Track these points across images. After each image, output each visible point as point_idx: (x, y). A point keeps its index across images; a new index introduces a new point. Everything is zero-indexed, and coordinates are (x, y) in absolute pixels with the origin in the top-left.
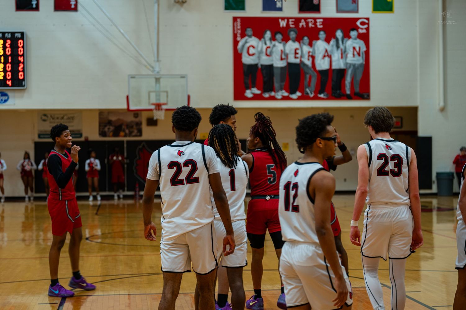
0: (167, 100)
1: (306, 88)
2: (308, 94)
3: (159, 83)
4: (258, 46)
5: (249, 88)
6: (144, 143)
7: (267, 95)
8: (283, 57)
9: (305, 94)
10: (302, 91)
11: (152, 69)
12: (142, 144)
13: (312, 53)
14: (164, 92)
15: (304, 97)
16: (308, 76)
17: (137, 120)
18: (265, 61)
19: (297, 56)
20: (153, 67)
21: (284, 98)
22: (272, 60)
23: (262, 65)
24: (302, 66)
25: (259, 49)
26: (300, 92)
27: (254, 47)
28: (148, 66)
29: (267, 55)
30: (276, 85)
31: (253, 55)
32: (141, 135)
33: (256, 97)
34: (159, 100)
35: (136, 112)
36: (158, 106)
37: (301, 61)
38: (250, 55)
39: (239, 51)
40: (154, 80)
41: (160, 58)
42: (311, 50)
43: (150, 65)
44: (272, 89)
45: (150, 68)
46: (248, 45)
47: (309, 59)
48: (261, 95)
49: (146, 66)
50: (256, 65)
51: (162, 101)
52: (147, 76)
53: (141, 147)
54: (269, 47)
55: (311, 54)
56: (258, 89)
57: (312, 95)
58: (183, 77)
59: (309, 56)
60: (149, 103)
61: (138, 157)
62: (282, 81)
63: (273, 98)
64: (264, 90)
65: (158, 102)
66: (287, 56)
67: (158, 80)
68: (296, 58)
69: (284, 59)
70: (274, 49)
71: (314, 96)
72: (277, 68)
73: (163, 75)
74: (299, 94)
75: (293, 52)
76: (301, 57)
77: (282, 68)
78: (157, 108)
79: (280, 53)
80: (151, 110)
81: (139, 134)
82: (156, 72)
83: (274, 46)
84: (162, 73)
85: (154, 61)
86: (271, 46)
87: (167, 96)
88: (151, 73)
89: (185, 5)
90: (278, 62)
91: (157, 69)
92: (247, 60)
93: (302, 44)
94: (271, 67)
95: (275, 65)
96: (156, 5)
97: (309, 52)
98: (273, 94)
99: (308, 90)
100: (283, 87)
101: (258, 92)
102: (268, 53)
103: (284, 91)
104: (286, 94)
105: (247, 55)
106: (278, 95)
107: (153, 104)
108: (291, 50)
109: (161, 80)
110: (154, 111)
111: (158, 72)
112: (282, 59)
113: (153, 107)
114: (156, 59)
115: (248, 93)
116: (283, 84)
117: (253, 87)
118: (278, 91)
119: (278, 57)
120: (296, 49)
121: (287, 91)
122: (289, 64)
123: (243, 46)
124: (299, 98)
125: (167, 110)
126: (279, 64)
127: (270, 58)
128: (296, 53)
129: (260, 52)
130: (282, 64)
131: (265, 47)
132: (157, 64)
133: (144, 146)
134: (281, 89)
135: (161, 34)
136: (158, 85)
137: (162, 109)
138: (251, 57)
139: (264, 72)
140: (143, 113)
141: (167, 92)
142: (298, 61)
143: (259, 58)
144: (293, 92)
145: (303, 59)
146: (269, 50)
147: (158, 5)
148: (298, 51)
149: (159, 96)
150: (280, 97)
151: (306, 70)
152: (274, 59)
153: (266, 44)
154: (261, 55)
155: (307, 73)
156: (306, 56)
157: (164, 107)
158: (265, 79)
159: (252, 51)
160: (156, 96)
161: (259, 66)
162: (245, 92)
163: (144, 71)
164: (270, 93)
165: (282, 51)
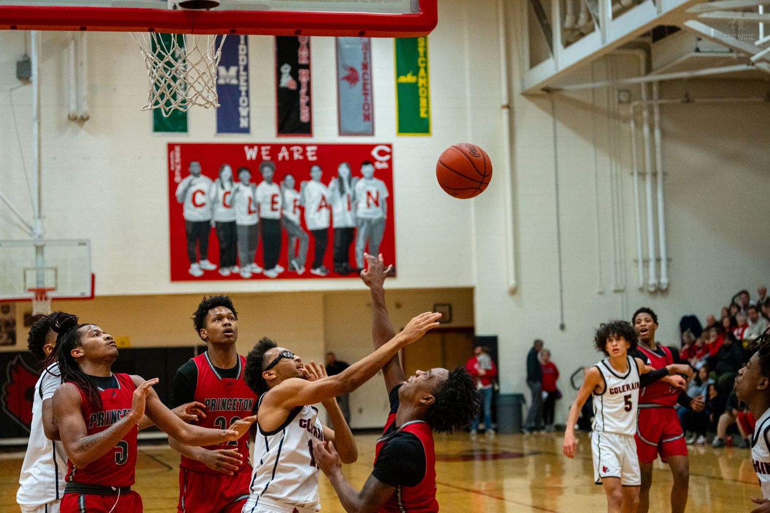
0: (56, 284)
1: (291, 259)
2: (294, 268)
3: (43, 254)
4: (210, 191)
5: (196, 260)
6: (20, 356)
7: (226, 272)
8: (253, 208)
9: (289, 270)
10: (285, 264)
11: (29, 231)
12: (16, 358)
13: (300, 201)
14: (52, 268)
15: (289, 275)
16: (294, 240)
17: (7, 317)
18: (222, 215)
19: (276, 206)
20: (31, 228)
21: (256, 277)
22: (234, 215)
23: (217, 223)
24: (283, 222)
25: (212, 195)
26: (281, 265)
27: (203, 193)
28: (23, 226)
29: (225, 205)
30: (242, 255)
31: (202, 205)
32: (14, 343)
33: (208, 276)
34: (43, 282)
35: (5, 304)
36: (41, 293)
37: (282, 214)
38: (196, 206)
39: (179, 200)
40: (33, 249)
41: (45, 212)
42: (298, 197)
43: (27, 225)
44: (234, 262)
45: (27, 229)
46: (193, 189)
47: (294, 212)
48: (216, 271)
49: (19, 226)
50: (208, 223)
51: (49, 284)
52: (22, 242)
53: (14, 362)
54: (228, 193)
55: (298, 203)
56: (212, 262)
57: (301, 271)
58: (82, 244)
59: (295, 206)
60: (25, 287)
61: (9, 381)
62: (250, 249)
63: (236, 277)
64: (222, 264)
65: (41, 286)
66: (258, 206)
67: (39, 249)
68: (273, 210)
69: (254, 212)
70: (238, 196)
71: (304, 273)
72: (243, 227)
73: (48, 241)
74: (279, 269)
75: (269, 200)
76: (283, 208)
77: (250, 227)
78: (39, 297)
79: (247, 201)
80: (29, 300)
81: (10, 341)
82: (37, 236)
83: (237, 190)
84: (46, 237)
85: (34, 217)
86: (233, 190)
87: (56, 277)
88: (28, 238)
89: (87, 123)
90: (243, 217)
91: (38, 231)
92: (192, 214)
93: (283, 187)
94: (232, 225)
95: (239, 222)
96: (36, 124)
97: (295, 201)
98: (236, 270)
99: (294, 263)
100: (253, 258)
101: (212, 267)
102: (227, 202)
103: (254, 265)
104: (258, 270)
105: (192, 206)
106: (244, 272)
107: (30, 290)
108: (265, 197)
109: (46, 249)
110: (34, 302)
111: (40, 236)
112: (250, 212)
113: (32, 295)
114: (37, 215)
115: (195, 270)
116: (254, 253)
117: (203, 259)
118: (244, 265)
119: (245, 209)
120: (274, 196)
121: (259, 265)
122: (263, 221)
123: (185, 191)
124: (281, 276)
125: (54, 299)
126: (245, 220)
127: (231, 210)
128: (273, 202)
129: (215, 201)
130: (251, 220)
131: (221, 193)
132: (39, 222)
133: (19, 360)
134: (250, 262)
135: (44, 172)
136: (40, 258)
137: (46, 299)
138: (199, 210)
139: (221, 233)
140: (18, 304)
141: (56, 270)
142: (276, 215)
143: (212, 210)
144: (269, 266)
145: (285, 212)
146: (228, 197)
147: (39, 124)
148: (276, 199)
149: (43, 275)
150: (248, 275)
151: (290, 229)
152: (238, 212)
153: (223, 187)
154: (215, 206)
155: (293, 235)
156: (291, 207)
157: (51, 295)
158: (224, 245)
159: (200, 199)
160: (37, 276)
161: (213, 224)
162: (189, 267)
163: (17, 235)
164: (231, 268)
165: (250, 199)
